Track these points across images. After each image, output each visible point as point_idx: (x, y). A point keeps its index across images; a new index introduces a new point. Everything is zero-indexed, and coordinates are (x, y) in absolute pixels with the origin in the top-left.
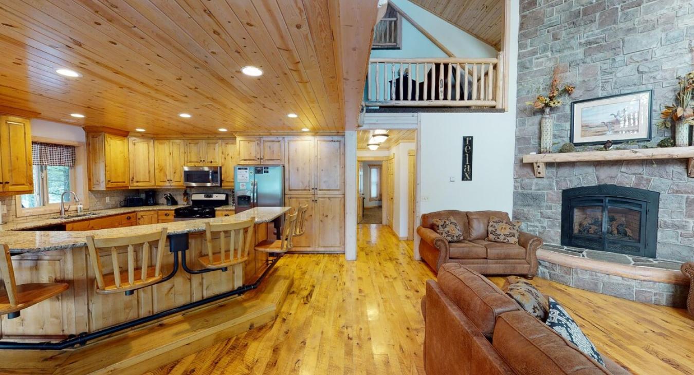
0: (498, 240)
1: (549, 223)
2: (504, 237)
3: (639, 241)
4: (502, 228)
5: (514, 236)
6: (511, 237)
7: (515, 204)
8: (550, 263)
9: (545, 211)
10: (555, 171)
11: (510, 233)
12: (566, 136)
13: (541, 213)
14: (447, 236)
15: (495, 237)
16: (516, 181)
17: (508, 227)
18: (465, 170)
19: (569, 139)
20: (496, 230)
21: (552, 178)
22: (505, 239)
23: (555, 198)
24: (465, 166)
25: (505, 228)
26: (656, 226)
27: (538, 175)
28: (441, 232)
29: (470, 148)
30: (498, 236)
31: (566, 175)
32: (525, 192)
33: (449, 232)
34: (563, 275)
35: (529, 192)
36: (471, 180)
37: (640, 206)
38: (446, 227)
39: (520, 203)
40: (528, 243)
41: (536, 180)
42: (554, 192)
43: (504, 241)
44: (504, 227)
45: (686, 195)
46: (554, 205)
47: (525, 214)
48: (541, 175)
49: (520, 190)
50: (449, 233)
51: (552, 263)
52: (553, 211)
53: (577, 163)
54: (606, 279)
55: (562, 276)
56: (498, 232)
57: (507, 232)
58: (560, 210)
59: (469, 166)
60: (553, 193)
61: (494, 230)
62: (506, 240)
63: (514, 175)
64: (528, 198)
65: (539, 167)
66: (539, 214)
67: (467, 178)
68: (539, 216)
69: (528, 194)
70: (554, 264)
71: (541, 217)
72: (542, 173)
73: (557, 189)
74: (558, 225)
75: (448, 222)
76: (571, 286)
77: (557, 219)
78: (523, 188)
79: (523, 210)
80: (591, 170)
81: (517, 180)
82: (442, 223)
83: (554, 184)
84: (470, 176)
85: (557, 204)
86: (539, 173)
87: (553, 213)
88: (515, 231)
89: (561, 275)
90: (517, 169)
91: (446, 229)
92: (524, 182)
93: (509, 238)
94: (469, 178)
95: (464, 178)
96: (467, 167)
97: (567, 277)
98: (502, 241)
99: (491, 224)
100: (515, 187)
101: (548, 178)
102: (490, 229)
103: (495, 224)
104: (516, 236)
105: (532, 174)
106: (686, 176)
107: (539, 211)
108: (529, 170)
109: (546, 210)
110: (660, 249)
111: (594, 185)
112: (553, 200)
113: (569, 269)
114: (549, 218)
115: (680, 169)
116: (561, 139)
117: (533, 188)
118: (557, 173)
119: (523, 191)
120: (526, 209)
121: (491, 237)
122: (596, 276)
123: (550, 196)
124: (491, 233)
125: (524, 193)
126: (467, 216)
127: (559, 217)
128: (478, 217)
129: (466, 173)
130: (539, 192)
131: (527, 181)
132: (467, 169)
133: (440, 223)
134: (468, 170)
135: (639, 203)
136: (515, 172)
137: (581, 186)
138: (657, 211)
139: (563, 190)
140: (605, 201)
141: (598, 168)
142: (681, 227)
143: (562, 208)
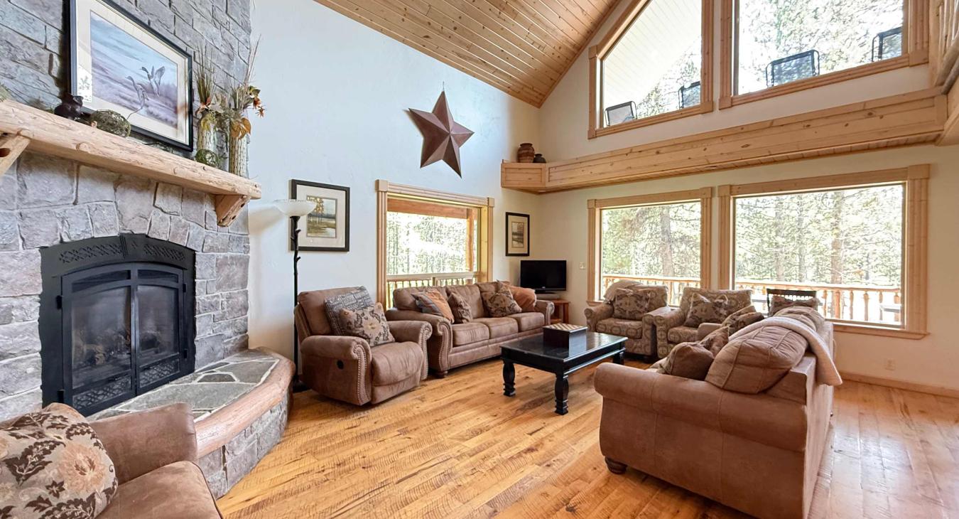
3: (176, 349)
10: (15, 179)
21: (5, 205)
23: (23, 278)
26: (194, 311)
37: (176, 278)
45: (216, 254)
46: (15, 302)
52: (15, 325)
54: (260, 428)
58: (36, 317)
60: (12, 262)
73: (24, 247)
74: (30, 370)
77: (27, 351)
80: (106, 193)
83: (17, 226)
85: (27, 300)
87: (17, 333)
106: (216, 224)
110: (201, 353)
111: (113, 233)
112: (14, 287)
118: (24, 185)
123: (5, 275)
127: (35, 342)
135: (174, 271)
137: (88, 236)
138: (194, 284)
139: (42, 249)
140: (134, 274)
141: (119, 188)
142: (213, 306)
143: (42, 310)
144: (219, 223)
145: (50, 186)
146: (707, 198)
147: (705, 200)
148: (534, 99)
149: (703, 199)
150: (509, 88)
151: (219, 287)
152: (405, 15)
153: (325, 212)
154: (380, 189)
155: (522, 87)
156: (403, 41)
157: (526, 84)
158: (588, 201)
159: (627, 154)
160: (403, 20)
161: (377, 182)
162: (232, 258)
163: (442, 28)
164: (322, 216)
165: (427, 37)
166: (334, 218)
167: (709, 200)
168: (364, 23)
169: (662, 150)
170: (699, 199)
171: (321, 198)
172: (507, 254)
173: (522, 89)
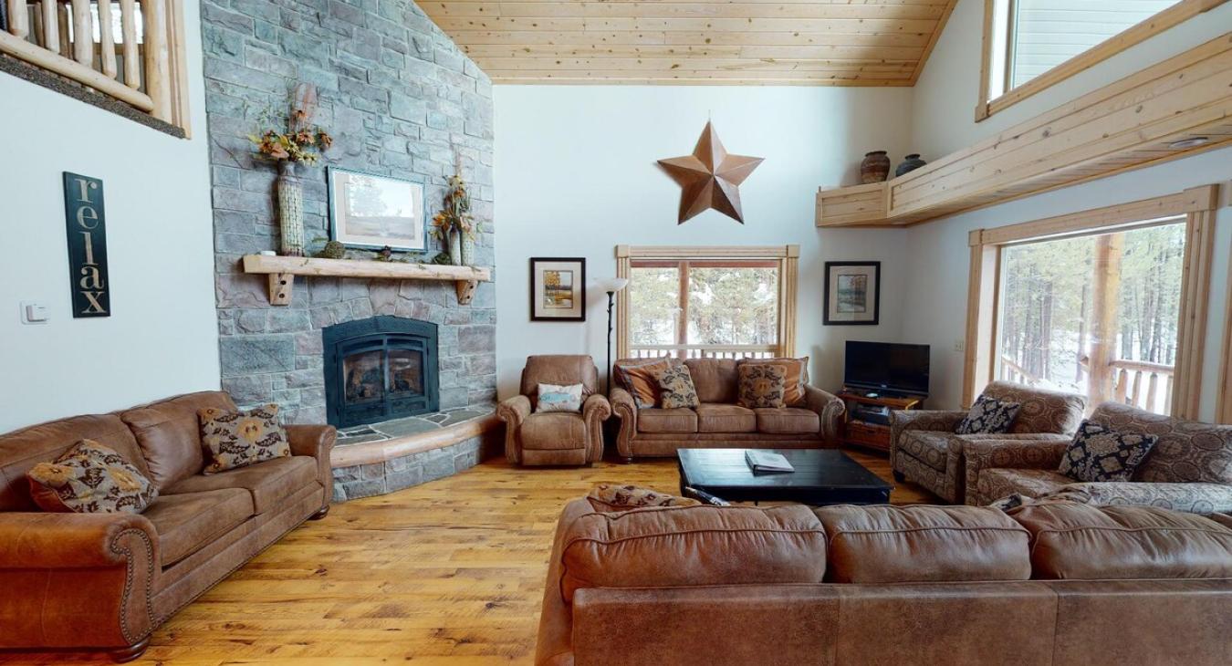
0: (246, 460)
1: (305, 395)
2: (258, 448)
3: (423, 394)
4: (247, 430)
5: (280, 440)
6: (274, 442)
7: (225, 367)
8: (344, 468)
9: (293, 373)
10: (307, 292)
11: (270, 435)
12: (321, 227)
13: (288, 378)
14: (118, 507)
15: (235, 455)
16: (222, 314)
17: (260, 422)
18: (83, 283)
19: (325, 232)
20: (234, 438)
21: (302, 306)
22: (261, 453)
23: (311, 345)
24: (84, 272)
25: (255, 428)
26: (437, 368)
27: (279, 301)
28: (88, 500)
29: (95, 216)
30: (243, 451)
31: (327, 300)
32: (250, 337)
33: (116, 490)
34: (371, 480)
35: (259, 337)
36: (108, 314)
37: (420, 344)
38: (100, 480)
39: (238, 364)
40: (318, 444)
41: (272, 311)
42: (309, 334)
43: (262, 457)
44: (251, 425)
45: (458, 326)
46: (310, 358)
47: (255, 386)
48: (284, 301)
49: (236, 335)
50: (121, 495)
51: (349, 467)
52: (310, 369)
53: (344, 280)
54: (426, 459)
55: (370, 483)
56: (240, 442)
57: (262, 434)
58: (321, 366)
59: (96, 272)
60: (307, 336)
61: (226, 439)
62: (266, 454)
63: (217, 299)
64: (258, 350)
65: (284, 283)
66: (284, 380)
67: (93, 308)
68: (285, 384)
69: (257, 342)
70: (353, 467)
71: (289, 386)
72: (286, 296)
73: (313, 328)
74: (320, 394)
75: (95, 462)
76: (385, 492)
77: (317, 384)
78: (241, 328)
79: (248, 378)
80: (362, 291)
81: (227, 311)
82: (82, 471)
83: (308, 317)
84: (104, 301)
85: (315, 356)
86: (282, 296)
87: (312, 374)
88: (276, 429)
89: (368, 480)
90: (226, 284)
91: (106, 486)
92: (244, 316)
93: (270, 448)
94: (99, 309)
95: (81, 307)
96: (90, 273)
97: (378, 480)
98: (255, 459)
99: (210, 428)
100: (223, 330)
101: (297, 306)
102: (214, 441)
103: (224, 425)
104: (284, 437)
105: (262, 297)
106: (456, 303)
107: (283, 374)
108: (255, 291)
109: (296, 372)
110: (444, 399)
111: (368, 317)
112: (308, 350)
113: (379, 466)
114: (304, 385)
115: (451, 293)
116: (314, 230)
117: (268, 327)
118: (311, 295)
119: (243, 335)
120: (254, 377)
121: (225, 459)
122: (415, 459)
123: (303, 343)
124: (221, 451)
125: (249, 339)
126: (130, 425)
127: (321, 380)
128: (165, 418)
129: (89, 295)
130: (281, 336)
131: (252, 313)
132: (90, 282)
133: (73, 472)
134: (96, 284)
135: (419, 339)
136: (220, 292)
137: (350, 319)
138: (437, 348)
139: (324, 329)
140: (385, 341)
141: (372, 288)
142: (457, 365)
143: (325, 362)
144: (459, 302)
145: (325, 293)
146: (1202, 212)
147: (1197, 215)
148: (898, 76)
149: (1192, 214)
150: (833, 77)
151: (462, 351)
152: (639, 56)
153: (562, 284)
154: (619, 255)
155: (859, 67)
156: (649, 83)
157: (867, 61)
158: (970, 233)
159: (995, 147)
160: (639, 62)
161: (616, 248)
162: (475, 328)
163: (690, 48)
164: (559, 288)
165: (677, 66)
166: (570, 289)
167: (1207, 215)
168: (600, 83)
169: (1055, 127)
170: (1185, 215)
171: (557, 272)
172: (826, 322)
173: (861, 69)
